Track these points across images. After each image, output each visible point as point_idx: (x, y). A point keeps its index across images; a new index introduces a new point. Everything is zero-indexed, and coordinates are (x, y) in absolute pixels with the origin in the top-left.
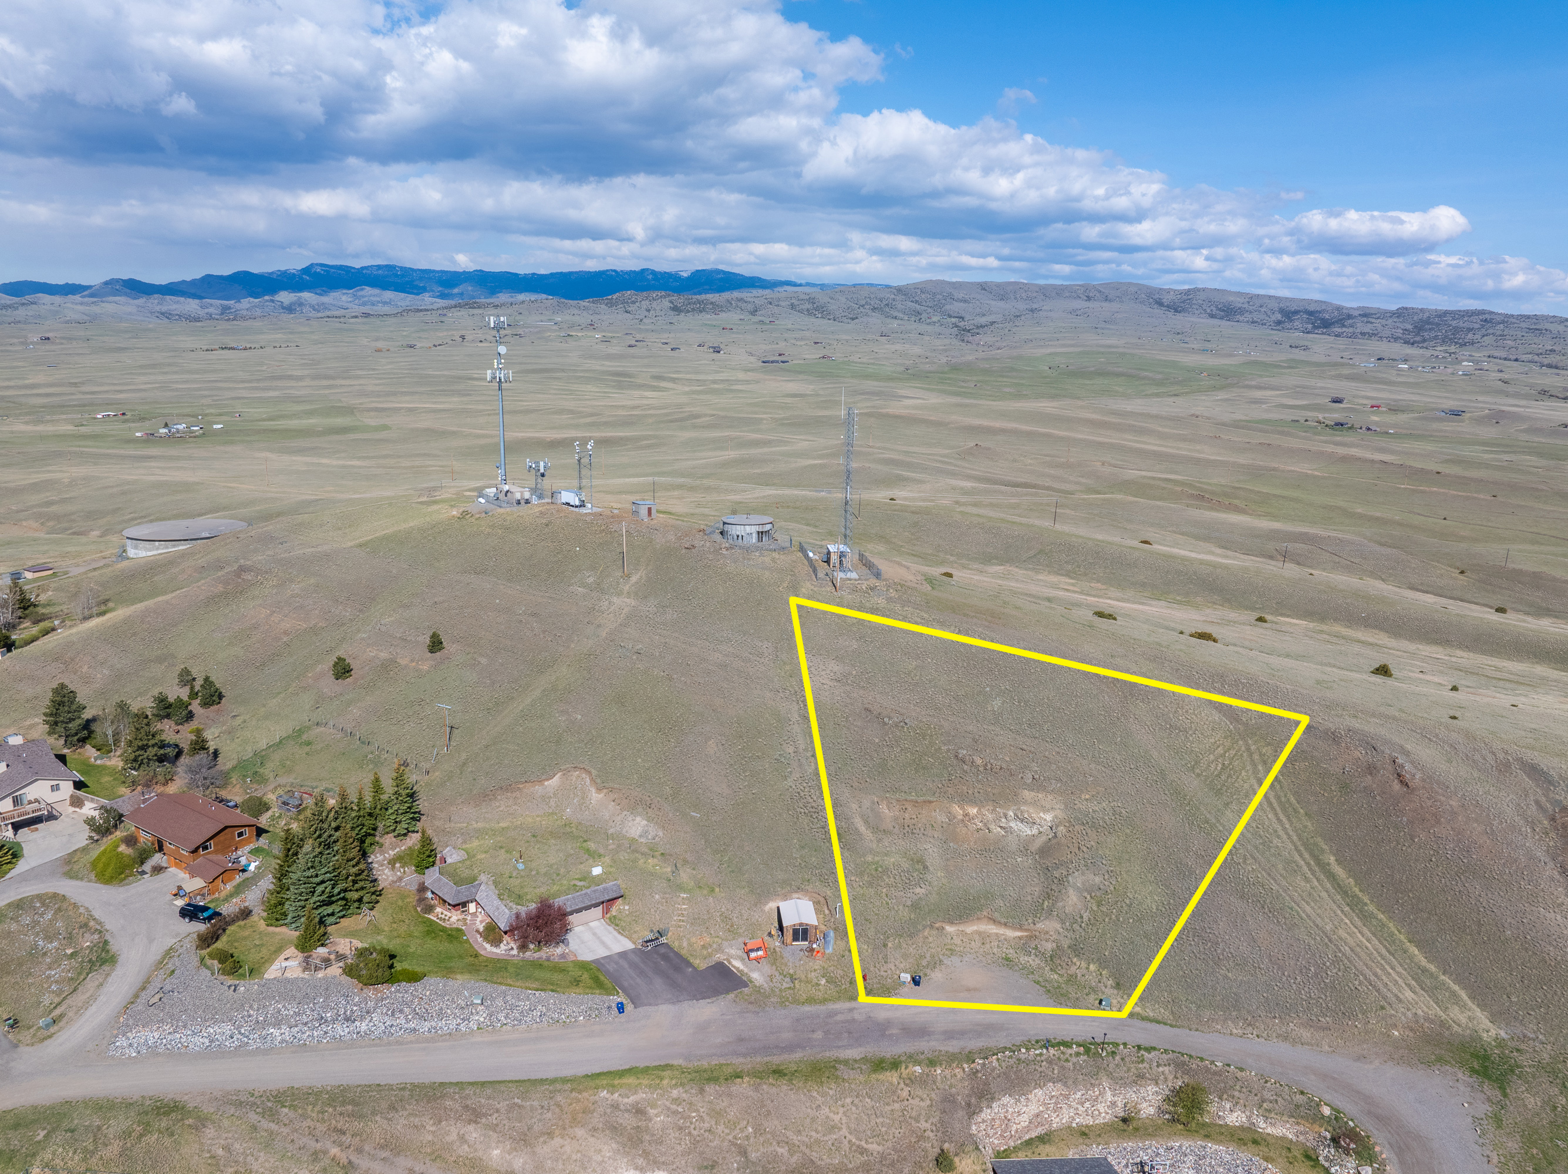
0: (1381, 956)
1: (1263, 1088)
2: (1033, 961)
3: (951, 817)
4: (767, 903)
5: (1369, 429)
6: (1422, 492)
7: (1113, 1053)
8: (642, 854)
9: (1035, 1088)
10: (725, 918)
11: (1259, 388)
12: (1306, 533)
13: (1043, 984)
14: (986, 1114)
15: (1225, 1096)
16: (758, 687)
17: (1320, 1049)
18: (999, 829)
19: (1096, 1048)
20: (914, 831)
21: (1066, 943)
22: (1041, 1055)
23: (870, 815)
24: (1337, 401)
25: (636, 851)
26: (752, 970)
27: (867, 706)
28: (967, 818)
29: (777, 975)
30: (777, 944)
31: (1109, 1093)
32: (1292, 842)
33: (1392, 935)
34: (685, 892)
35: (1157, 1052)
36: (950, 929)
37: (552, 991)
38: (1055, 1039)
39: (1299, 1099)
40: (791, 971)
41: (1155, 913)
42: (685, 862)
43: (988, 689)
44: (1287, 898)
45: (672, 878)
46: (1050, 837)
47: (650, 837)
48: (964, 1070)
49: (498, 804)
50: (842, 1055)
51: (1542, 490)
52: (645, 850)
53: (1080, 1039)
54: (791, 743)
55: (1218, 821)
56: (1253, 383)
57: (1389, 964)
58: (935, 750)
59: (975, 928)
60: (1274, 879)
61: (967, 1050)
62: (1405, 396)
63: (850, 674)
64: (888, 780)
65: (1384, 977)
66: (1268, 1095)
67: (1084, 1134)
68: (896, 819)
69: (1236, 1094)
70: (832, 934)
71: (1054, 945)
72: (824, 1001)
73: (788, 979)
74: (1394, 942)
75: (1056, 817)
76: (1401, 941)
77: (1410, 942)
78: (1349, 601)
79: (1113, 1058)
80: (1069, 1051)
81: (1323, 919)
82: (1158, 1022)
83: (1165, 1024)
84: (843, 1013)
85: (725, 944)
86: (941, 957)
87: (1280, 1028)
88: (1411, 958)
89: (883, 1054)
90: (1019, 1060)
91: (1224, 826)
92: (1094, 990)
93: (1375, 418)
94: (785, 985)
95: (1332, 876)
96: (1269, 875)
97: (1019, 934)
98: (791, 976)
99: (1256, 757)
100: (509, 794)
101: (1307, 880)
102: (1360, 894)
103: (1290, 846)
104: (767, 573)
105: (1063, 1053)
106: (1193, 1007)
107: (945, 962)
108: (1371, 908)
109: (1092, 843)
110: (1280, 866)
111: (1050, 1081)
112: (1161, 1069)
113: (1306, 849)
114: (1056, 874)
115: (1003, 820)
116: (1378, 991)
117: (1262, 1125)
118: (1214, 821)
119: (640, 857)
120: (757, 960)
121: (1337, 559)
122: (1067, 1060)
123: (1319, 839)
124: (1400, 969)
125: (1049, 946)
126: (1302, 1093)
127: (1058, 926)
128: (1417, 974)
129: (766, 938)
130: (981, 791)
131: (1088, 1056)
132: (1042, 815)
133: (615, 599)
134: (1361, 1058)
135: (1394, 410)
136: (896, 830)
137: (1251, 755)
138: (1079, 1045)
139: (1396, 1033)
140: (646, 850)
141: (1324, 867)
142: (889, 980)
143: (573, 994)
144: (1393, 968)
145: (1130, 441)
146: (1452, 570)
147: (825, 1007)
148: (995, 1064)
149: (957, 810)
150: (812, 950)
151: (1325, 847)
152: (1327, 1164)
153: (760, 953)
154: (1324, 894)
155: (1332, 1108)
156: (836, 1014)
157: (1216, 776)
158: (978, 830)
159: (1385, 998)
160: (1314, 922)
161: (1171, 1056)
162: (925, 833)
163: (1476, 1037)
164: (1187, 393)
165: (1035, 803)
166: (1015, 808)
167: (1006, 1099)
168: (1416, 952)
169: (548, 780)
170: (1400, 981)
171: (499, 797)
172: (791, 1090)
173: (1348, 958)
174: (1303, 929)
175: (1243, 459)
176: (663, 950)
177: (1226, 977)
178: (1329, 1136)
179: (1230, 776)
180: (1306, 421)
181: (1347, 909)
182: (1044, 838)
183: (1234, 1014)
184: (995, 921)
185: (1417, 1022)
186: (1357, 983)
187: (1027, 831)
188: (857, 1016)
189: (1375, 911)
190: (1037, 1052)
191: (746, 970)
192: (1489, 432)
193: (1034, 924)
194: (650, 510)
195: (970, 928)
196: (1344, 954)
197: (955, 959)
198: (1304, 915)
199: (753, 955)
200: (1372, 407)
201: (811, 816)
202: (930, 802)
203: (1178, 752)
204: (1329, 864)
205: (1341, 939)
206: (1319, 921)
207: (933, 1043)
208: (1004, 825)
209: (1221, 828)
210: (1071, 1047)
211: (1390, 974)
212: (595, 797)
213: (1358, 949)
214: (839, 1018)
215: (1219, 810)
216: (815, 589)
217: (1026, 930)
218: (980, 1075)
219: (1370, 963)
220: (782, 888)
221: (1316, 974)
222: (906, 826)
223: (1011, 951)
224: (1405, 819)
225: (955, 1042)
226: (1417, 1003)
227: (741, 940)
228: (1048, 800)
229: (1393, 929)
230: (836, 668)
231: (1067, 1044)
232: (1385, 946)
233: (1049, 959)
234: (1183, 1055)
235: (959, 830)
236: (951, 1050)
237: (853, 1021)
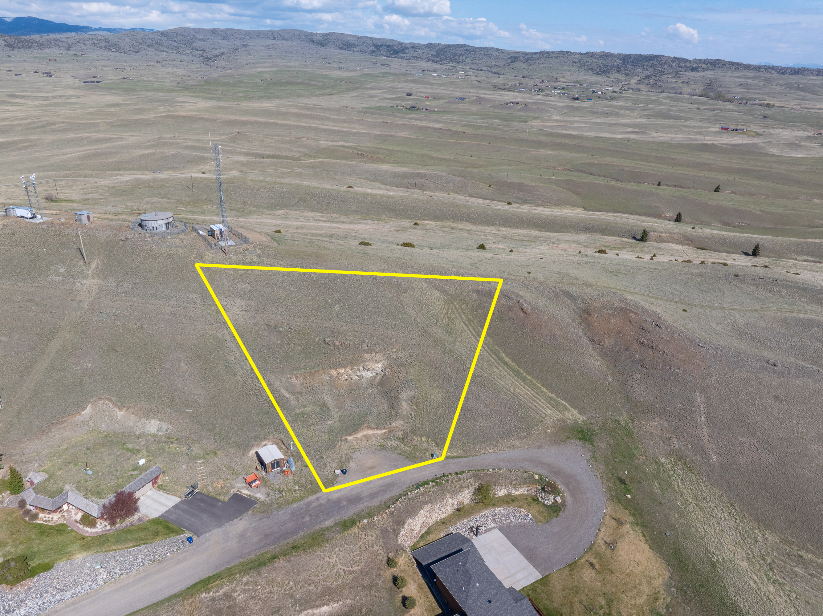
0: (534, 396)
1: (510, 475)
2: (394, 443)
3: (331, 376)
4: (249, 451)
5: (426, 109)
6: (460, 143)
7: (448, 480)
8: (164, 443)
9: (420, 510)
10: (228, 467)
11: (371, 89)
12: (421, 173)
13: (403, 454)
14: (403, 532)
15: (497, 484)
16: (200, 323)
17: (524, 448)
18: (356, 377)
19: (440, 481)
20: (314, 389)
21: (408, 430)
22: (418, 492)
23: (288, 386)
24: (409, 95)
25: (159, 442)
26: (255, 493)
27: (267, 323)
28: (339, 375)
29: (271, 492)
30: (264, 474)
31: (450, 500)
32: (486, 351)
33: (536, 385)
34: (200, 459)
35: (465, 473)
36: (350, 438)
37: (144, 544)
38: (420, 482)
39: (525, 475)
40: (278, 487)
41: (442, 403)
42: (193, 441)
43: (329, 301)
44: (492, 379)
45: (189, 453)
46: (383, 375)
47: (164, 430)
48: (387, 514)
49: (53, 434)
50: (324, 526)
51: (507, 138)
52: (164, 440)
53: (430, 478)
54: (232, 354)
55: (454, 348)
56: (368, 86)
57: (538, 399)
58: (312, 341)
59: (362, 434)
60: (484, 371)
61: (383, 502)
62: (438, 91)
63: (251, 305)
64: (292, 363)
65: (538, 407)
66: (513, 478)
67: (444, 523)
68: (302, 384)
69: (501, 481)
70: (292, 459)
71: (402, 432)
72: (302, 498)
73: (277, 492)
74: (537, 388)
75: (383, 364)
76: (540, 387)
77: (543, 386)
78: (451, 209)
79: (448, 483)
80: (429, 486)
81: (508, 386)
82: (459, 457)
83: (462, 457)
84: (314, 502)
85: (233, 482)
86: (350, 454)
87: (507, 443)
88: (545, 393)
89: (344, 518)
90: (409, 499)
91: (457, 350)
92: (427, 450)
93: (428, 103)
94: (277, 496)
95: (506, 363)
96: (482, 370)
97: (384, 431)
98: (279, 490)
99: (460, 311)
100: (59, 426)
101: (498, 369)
102: (519, 369)
103: (486, 353)
104: (181, 250)
105: (427, 488)
106: (471, 445)
107: (353, 456)
108: (525, 374)
109: (404, 374)
110: (485, 364)
111: (425, 504)
112: (468, 481)
113: (492, 352)
114: (392, 394)
115: (358, 372)
116: (538, 413)
117: (514, 492)
118: (452, 349)
119: (164, 445)
120: (257, 487)
121: (437, 185)
122: (429, 491)
123: (496, 347)
124: (543, 401)
125: (400, 433)
126: (526, 472)
127: (402, 422)
128: (549, 401)
129: (256, 472)
130: (343, 359)
131: (437, 485)
132: (376, 365)
133: (84, 281)
134: (540, 447)
135: (436, 98)
136: (304, 391)
137: (457, 311)
138: (432, 482)
139: (549, 431)
140: (166, 440)
141: (501, 359)
142: (330, 476)
143: (158, 542)
144: (540, 401)
145: (318, 124)
146: (485, 185)
148: (400, 505)
149: (333, 372)
150: (284, 471)
151: (500, 350)
152: (542, 501)
153: (257, 482)
154: (506, 373)
155: (539, 475)
156: (311, 504)
157: (447, 325)
158: (346, 380)
159: (541, 416)
160: (506, 388)
161: (471, 473)
162: (320, 388)
163: (576, 423)
164: (336, 93)
165: (371, 360)
166: (363, 364)
167: (410, 521)
168: (546, 391)
169: (83, 411)
170: (544, 406)
171: (53, 430)
172: (307, 555)
173: (523, 402)
174: (503, 393)
175: (376, 132)
176: (199, 497)
177: (480, 426)
178: (540, 488)
179: (452, 324)
180: (397, 106)
181: (516, 378)
182: (379, 377)
183: (488, 443)
184: (371, 428)
185: (555, 423)
186: (530, 412)
187: (370, 374)
188: (322, 502)
189: (527, 376)
190: (416, 492)
191: (252, 494)
192: (477, 108)
193: (391, 424)
194: (88, 217)
195: (359, 435)
196: (521, 400)
197: (357, 453)
198: (501, 386)
199: (253, 485)
200: (426, 97)
201: (257, 395)
202: (318, 371)
203: (428, 317)
204: (503, 358)
205: (518, 393)
206: (507, 387)
207: (365, 504)
208: (358, 375)
209: (456, 352)
210: (429, 484)
211: (540, 404)
212: (120, 414)
213: (525, 396)
214: (314, 505)
215: (453, 342)
216: (213, 256)
217: (387, 428)
218: (395, 514)
219: (532, 401)
220: (255, 441)
221: (514, 413)
222: (308, 387)
223: (382, 441)
224: (528, 329)
225: (376, 500)
226: (553, 414)
227: (241, 477)
228: (377, 356)
229: (535, 382)
230: (242, 303)
231: (426, 483)
232: (535, 392)
233: (401, 440)
234: (476, 471)
235: (336, 382)
236: (376, 505)
237: (321, 505)
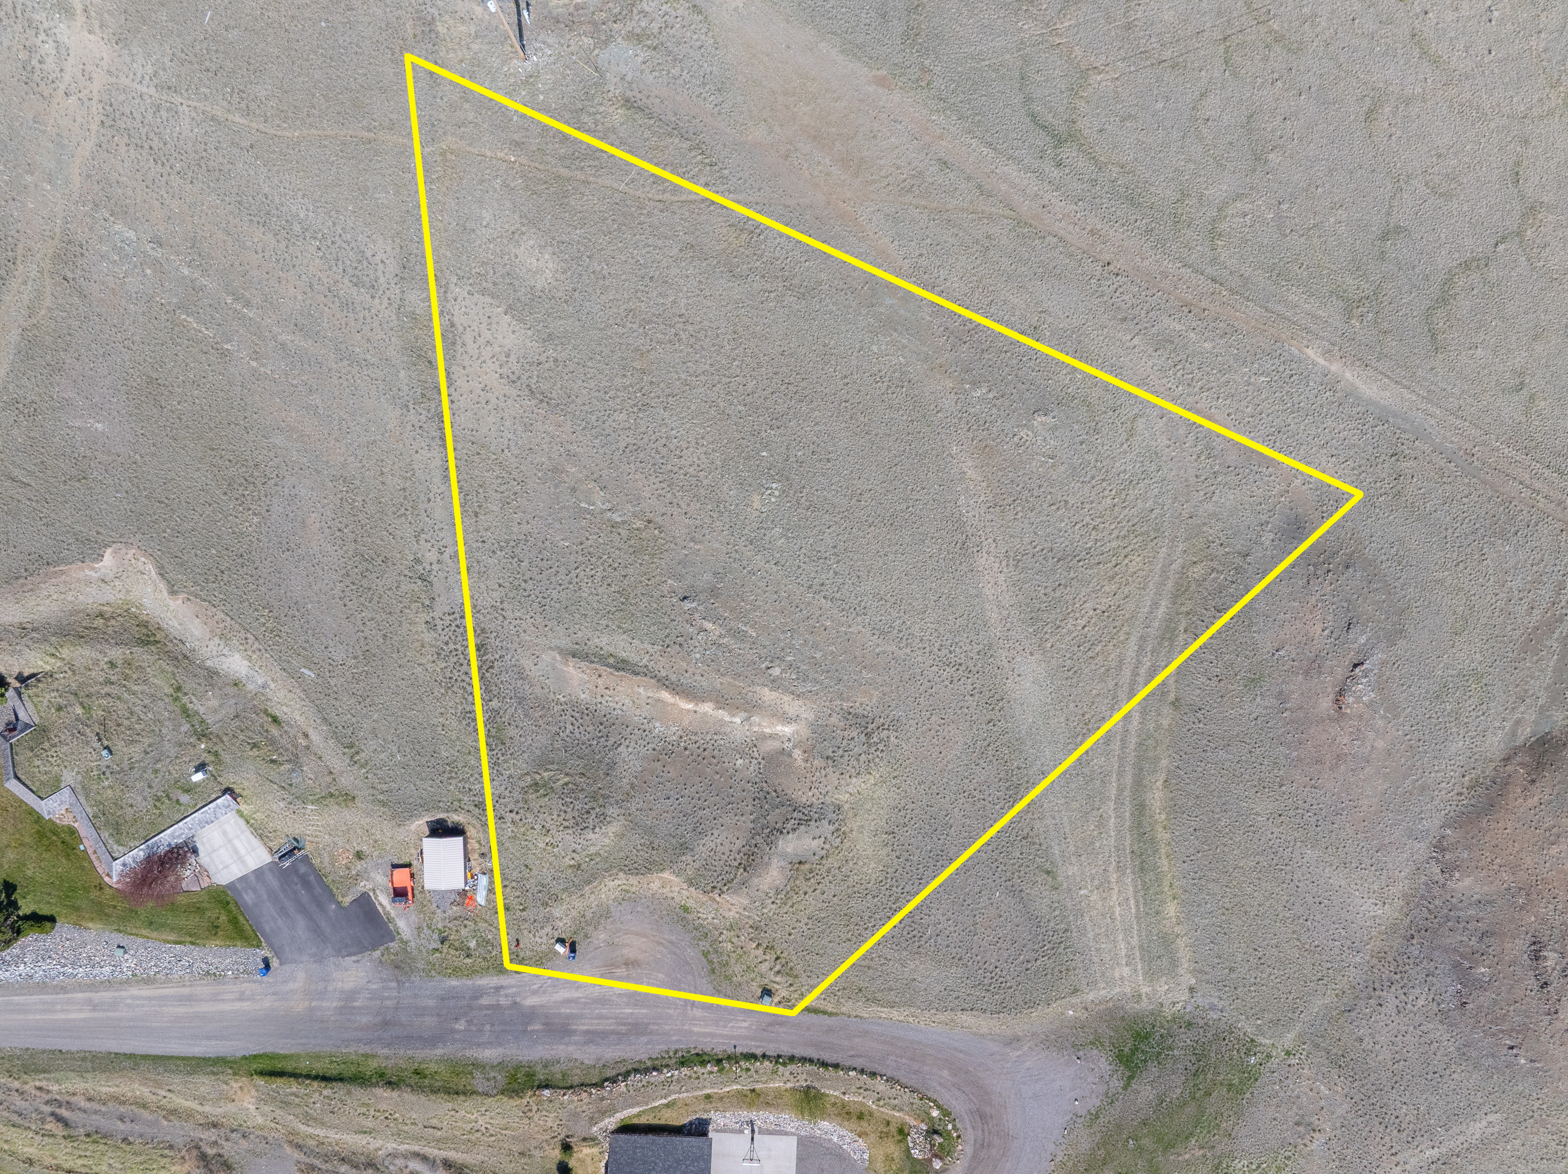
4: (412, 823)
7: (749, 1069)
10: (367, 832)
13: (711, 957)
22: (673, 1075)
26: (398, 916)
29: (425, 928)
34: (312, 802)
35: (794, 1065)
38: (695, 1048)
40: (440, 925)
48: (590, 1097)
50: (481, 1056)
61: (602, 1062)
64: (578, 625)
68: (585, 684)
72: (471, 974)
73: (435, 936)
75: (796, 732)
79: (747, 1071)
80: (703, 1069)
84: (488, 994)
85: (370, 864)
86: (610, 907)
89: (521, 1058)
90: (649, 1082)
92: (761, 974)
94: (432, 946)
98: (440, 932)
105: (696, 1071)
107: (613, 912)
108: (1157, 857)
109: (828, 787)
113: (1134, 765)
114: (768, 821)
122: (698, 1077)
123: (1162, 748)
124: (1134, 938)
125: (731, 914)
127: (746, 903)
128: (1150, 941)
130: (705, 675)
131: (722, 1072)
139: (1070, 1014)
142: (543, 947)
147: (469, 982)
148: (623, 1089)
155: (942, 1111)
156: (481, 996)
161: (810, 1064)
163: (1155, 1013)
167: (630, 1110)
168: (1171, 914)
169: (97, 561)
176: (303, 869)
188: (503, 1001)
190: (669, 1074)
191: (393, 914)
197: (626, 906)
202: (633, 673)
204: (1150, 790)
207: (571, 1048)
210: (706, 1066)
212: (167, 602)
214: (485, 1001)
217: (709, 894)
218: (606, 1100)
222: (597, 694)
223: (691, 902)
227: (388, 859)
236: (586, 1062)
237: (498, 1007)
